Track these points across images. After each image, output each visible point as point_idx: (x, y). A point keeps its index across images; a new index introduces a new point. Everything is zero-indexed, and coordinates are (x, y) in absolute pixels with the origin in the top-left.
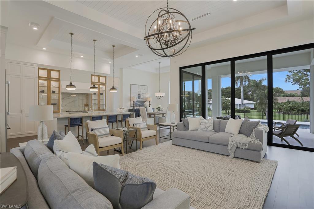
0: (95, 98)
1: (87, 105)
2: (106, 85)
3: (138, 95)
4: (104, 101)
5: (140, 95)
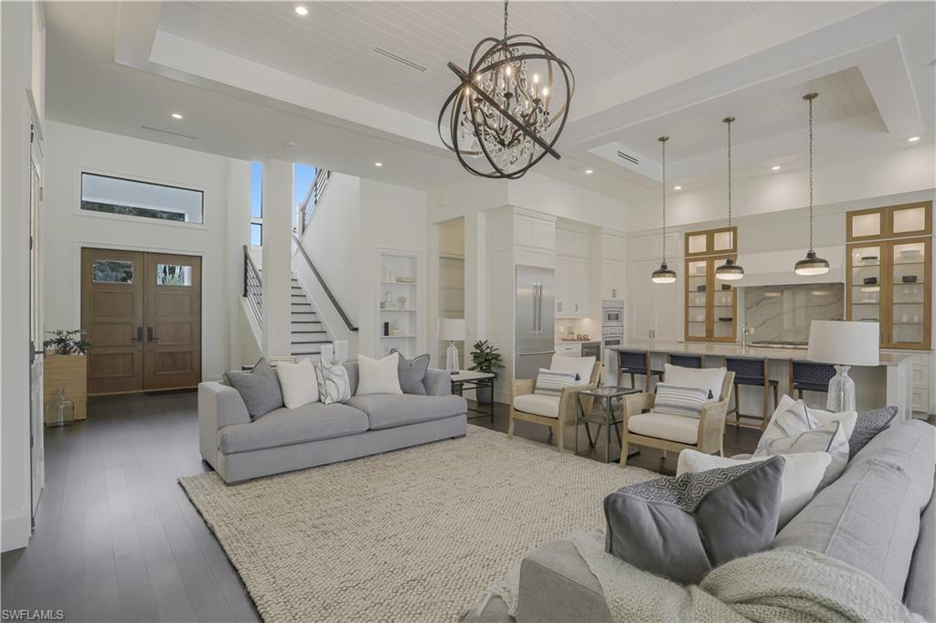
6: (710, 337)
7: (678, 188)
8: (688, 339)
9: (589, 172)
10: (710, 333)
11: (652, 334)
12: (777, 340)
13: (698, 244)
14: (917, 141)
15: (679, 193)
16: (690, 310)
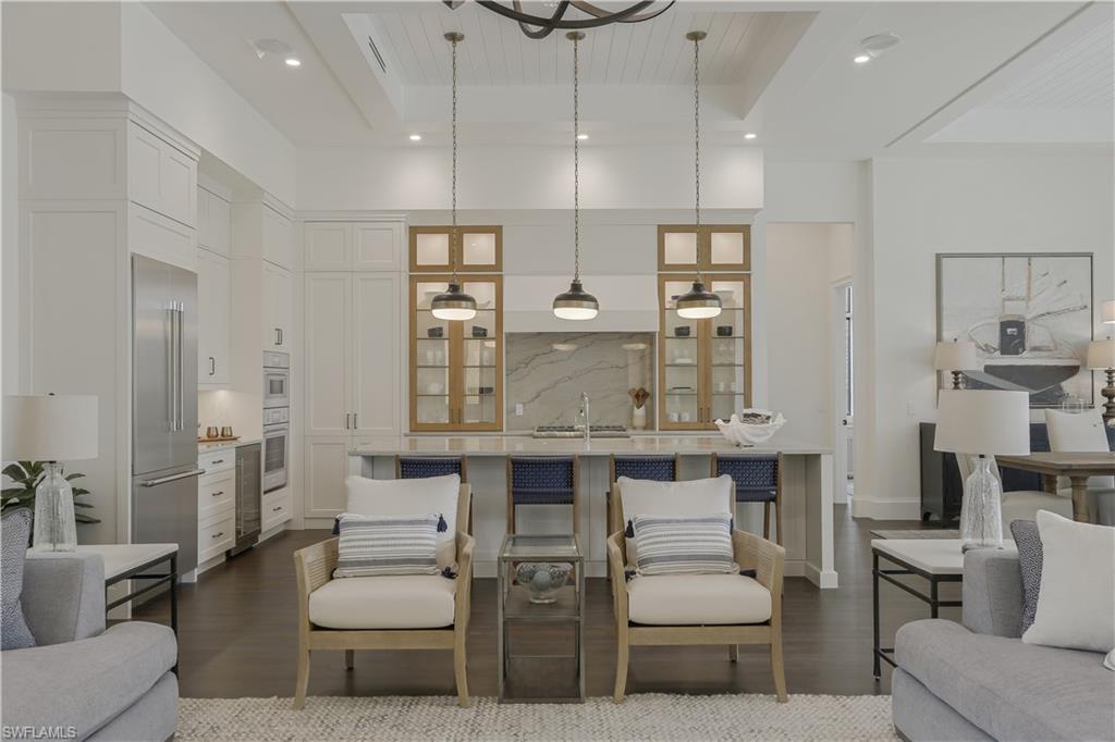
0: (682, 353)
1: (641, 396)
2: (746, 280)
3: (1004, 325)
4: (739, 372)
5: (1020, 325)
6: (456, 423)
7: (415, 138)
8: (416, 428)
9: (293, 62)
10: (456, 414)
11: (351, 422)
12: (557, 424)
13: (434, 249)
14: (753, 139)
15: (414, 147)
16: (420, 373)
